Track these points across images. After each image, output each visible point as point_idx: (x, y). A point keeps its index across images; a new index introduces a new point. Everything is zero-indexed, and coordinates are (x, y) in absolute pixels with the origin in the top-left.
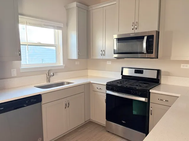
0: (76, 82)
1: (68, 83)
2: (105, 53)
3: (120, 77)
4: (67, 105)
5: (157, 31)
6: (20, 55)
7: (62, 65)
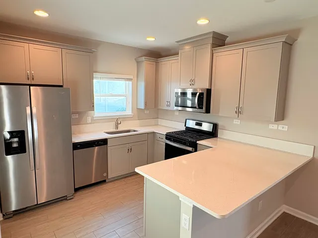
0: (142, 130)
1: (135, 131)
2: (170, 104)
3: (184, 129)
4: (130, 150)
5: (207, 89)
6: (93, 106)
7: (131, 114)
